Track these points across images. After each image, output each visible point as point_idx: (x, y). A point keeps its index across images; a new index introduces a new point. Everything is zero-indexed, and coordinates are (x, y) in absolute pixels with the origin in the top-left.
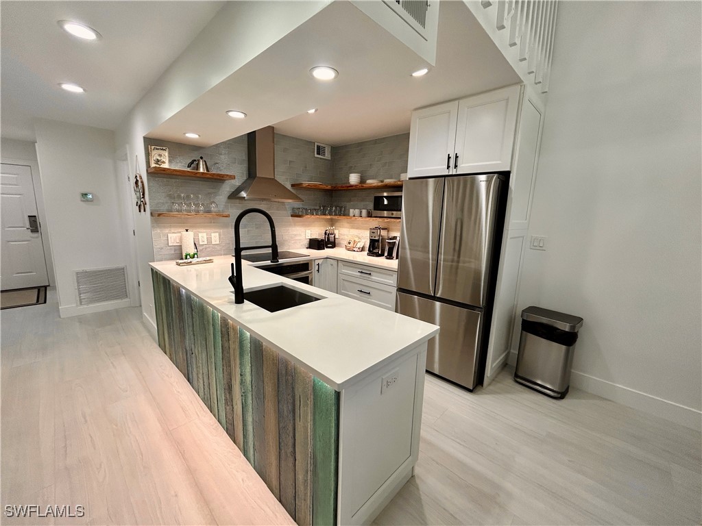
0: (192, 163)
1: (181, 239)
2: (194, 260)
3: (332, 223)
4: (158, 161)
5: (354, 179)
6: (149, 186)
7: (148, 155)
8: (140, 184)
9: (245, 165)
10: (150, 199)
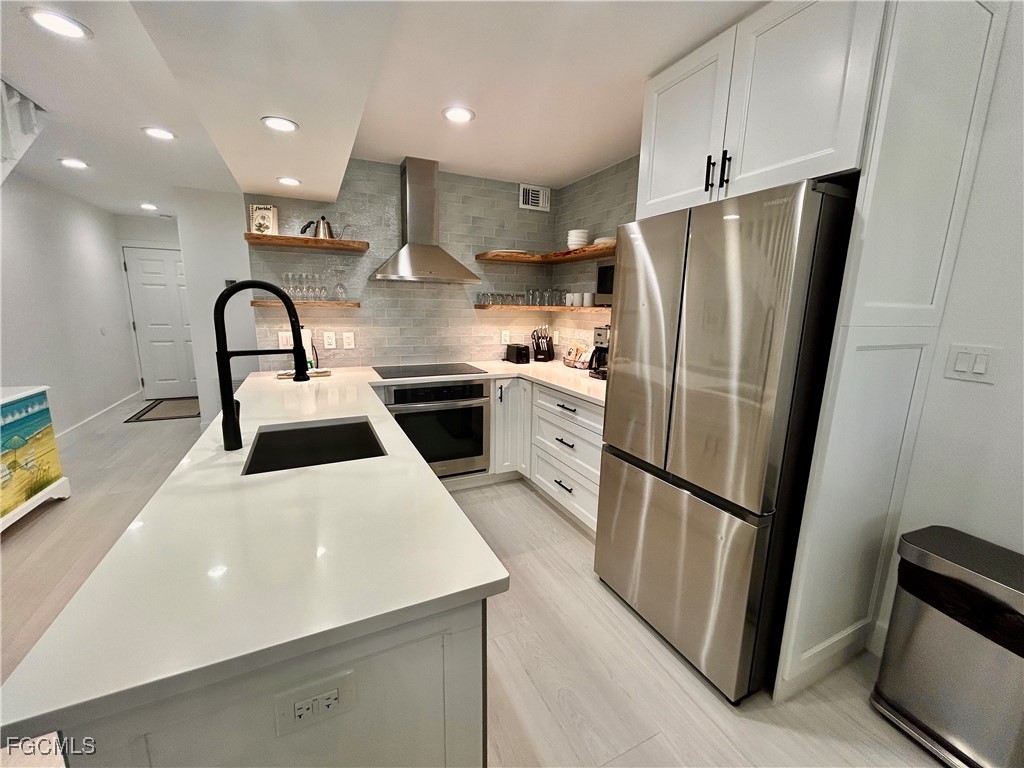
0: (308, 226)
3: (551, 319)
4: (261, 225)
5: (575, 239)
7: (249, 217)
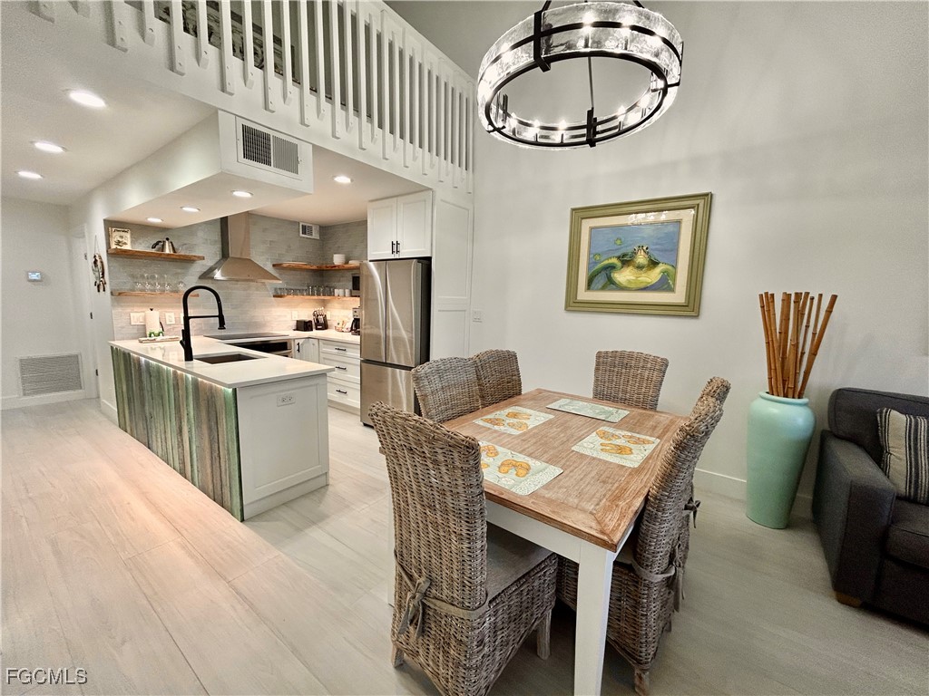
0: (157, 244)
1: (145, 319)
2: (158, 339)
3: (324, 304)
4: (119, 242)
5: (338, 259)
6: (109, 267)
7: (108, 236)
8: (99, 263)
9: (219, 246)
10: (110, 278)
